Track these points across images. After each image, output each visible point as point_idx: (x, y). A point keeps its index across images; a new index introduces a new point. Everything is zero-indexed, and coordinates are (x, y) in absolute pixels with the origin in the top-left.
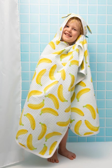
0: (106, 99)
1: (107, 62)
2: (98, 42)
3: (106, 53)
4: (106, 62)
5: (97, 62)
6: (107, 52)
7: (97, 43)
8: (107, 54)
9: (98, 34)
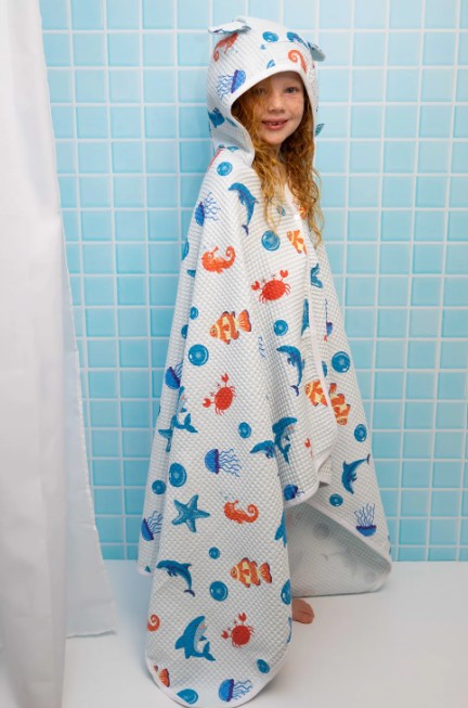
9: (385, 209)
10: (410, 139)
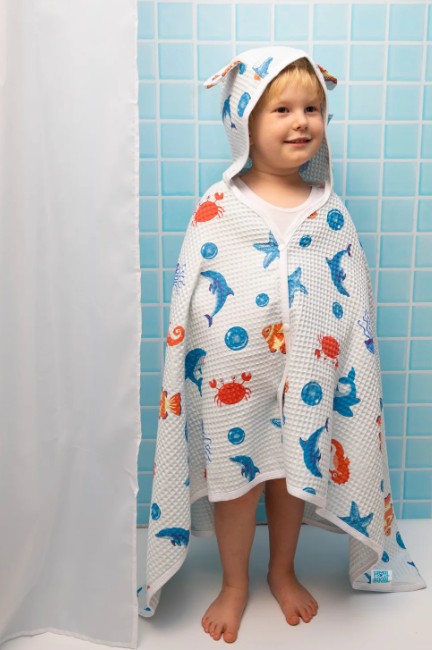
0: (410, 368)
1: (418, 230)
2: (385, 152)
3: (417, 198)
4: (415, 233)
5: (379, 233)
6: (420, 194)
7: (382, 160)
8: (420, 202)
9: (388, 122)
10: (418, 43)
